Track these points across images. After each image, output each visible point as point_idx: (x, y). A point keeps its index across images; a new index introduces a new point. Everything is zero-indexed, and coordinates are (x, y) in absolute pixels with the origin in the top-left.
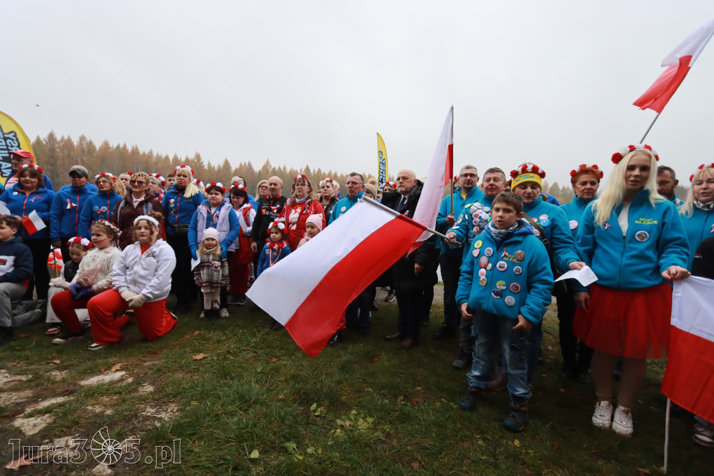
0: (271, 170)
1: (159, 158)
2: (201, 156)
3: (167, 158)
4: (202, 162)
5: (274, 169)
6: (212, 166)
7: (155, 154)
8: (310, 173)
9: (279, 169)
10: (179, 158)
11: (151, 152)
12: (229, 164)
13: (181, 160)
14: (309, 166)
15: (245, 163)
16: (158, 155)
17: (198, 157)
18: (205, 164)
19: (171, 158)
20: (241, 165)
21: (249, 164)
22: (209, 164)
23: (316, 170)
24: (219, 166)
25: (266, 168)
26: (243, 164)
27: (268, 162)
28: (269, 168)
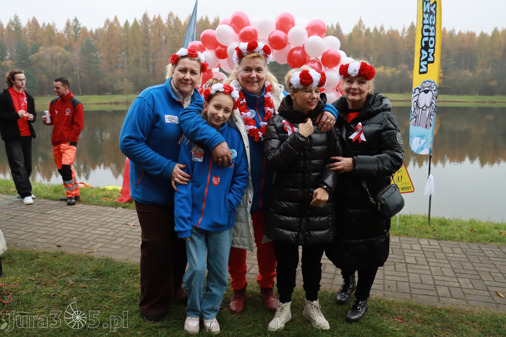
0: (364, 32)
5: (368, 30)
9: (375, 30)
15: (332, 25)
21: (338, 27)
25: (357, 30)
27: (361, 22)
28: (361, 29)
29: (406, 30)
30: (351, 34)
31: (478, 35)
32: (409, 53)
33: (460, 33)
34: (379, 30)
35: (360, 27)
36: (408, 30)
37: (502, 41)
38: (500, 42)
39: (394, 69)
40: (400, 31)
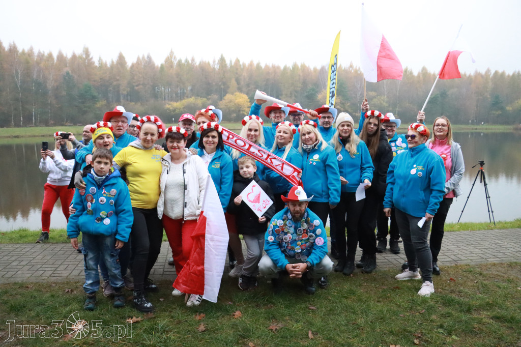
0: (175, 63)
1: (41, 56)
2: (90, 50)
3: (50, 55)
4: (92, 58)
5: (180, 61)
6: (104, 61)
7: (36, 52)
8: (226, 65)
9: (187, 61)
10: (65, 55)
11: (31, 50)
13: (66, 57)
14: (224, 56)
15: (143, 55)
16: (39, 53)
17: (87, 52)
19: (55, 56)
20: (138, 58)
21: (149, 57)
22: (100, 59)
24: (113, 62)
25: (169, 61)
26: (141, 57)
27: (172, 53)
28: (173, 60)
29: (217, 62)
30: (162, 65)
31: (282, 68)
32: (220, 83)
33: (266, 66)
34: (190, 62)
35: (171, 58)
36: (219, 61)
37: (301, 74)
38: (299, 75)
39: (205, 99)
40: (211, 63)
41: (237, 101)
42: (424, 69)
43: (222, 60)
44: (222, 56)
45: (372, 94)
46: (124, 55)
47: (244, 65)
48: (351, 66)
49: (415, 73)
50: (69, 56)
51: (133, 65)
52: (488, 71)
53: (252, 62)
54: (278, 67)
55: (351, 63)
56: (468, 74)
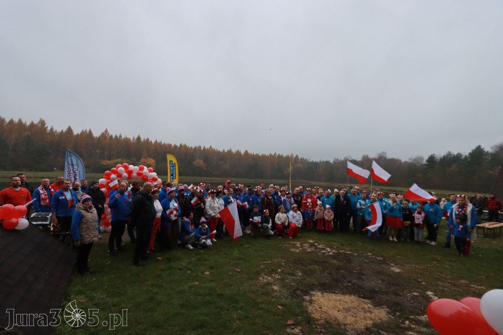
0: (108, 137)
2: (46, 122)
3: (11, 121)
4: (47, 127)
5: (111, 136)
6: (54, 130)
8: (141, 141)
9: (116, 136)
10: (24, 123)
12: (72, 130)
14: (140, 136)
15: (86, 130)
17: (42, 123)
18: (49, 129)
20: (83, 131)
21: (90, 132)
22: (52, 129)
23: (146, 139)
24: (62, 131)
25: (104, 135)
26: (84, 131)
27: (106, 131)
28: (107, 135)
29: (135, 139)
30: (99, 137)
31: (173, 145)
32: (137, 152)
33: (164, 144)
34: (118, 137)
35: (106, 133)
39: (128, 160)
40: (132, 139)
41: (148, 163)
42: (246, 151)
43: (139, 138)
44: (139, 136)
45: (222, 162)
46: (72, 128)
47: (151, 141)
48: (211, 147)
49: (242, 153)
50: (28, 124)
51: (78, 135)
52: (275, 154)
53: (156, 141)
54: (171, 145)
55: (211, 146)
56: (266, 155)
